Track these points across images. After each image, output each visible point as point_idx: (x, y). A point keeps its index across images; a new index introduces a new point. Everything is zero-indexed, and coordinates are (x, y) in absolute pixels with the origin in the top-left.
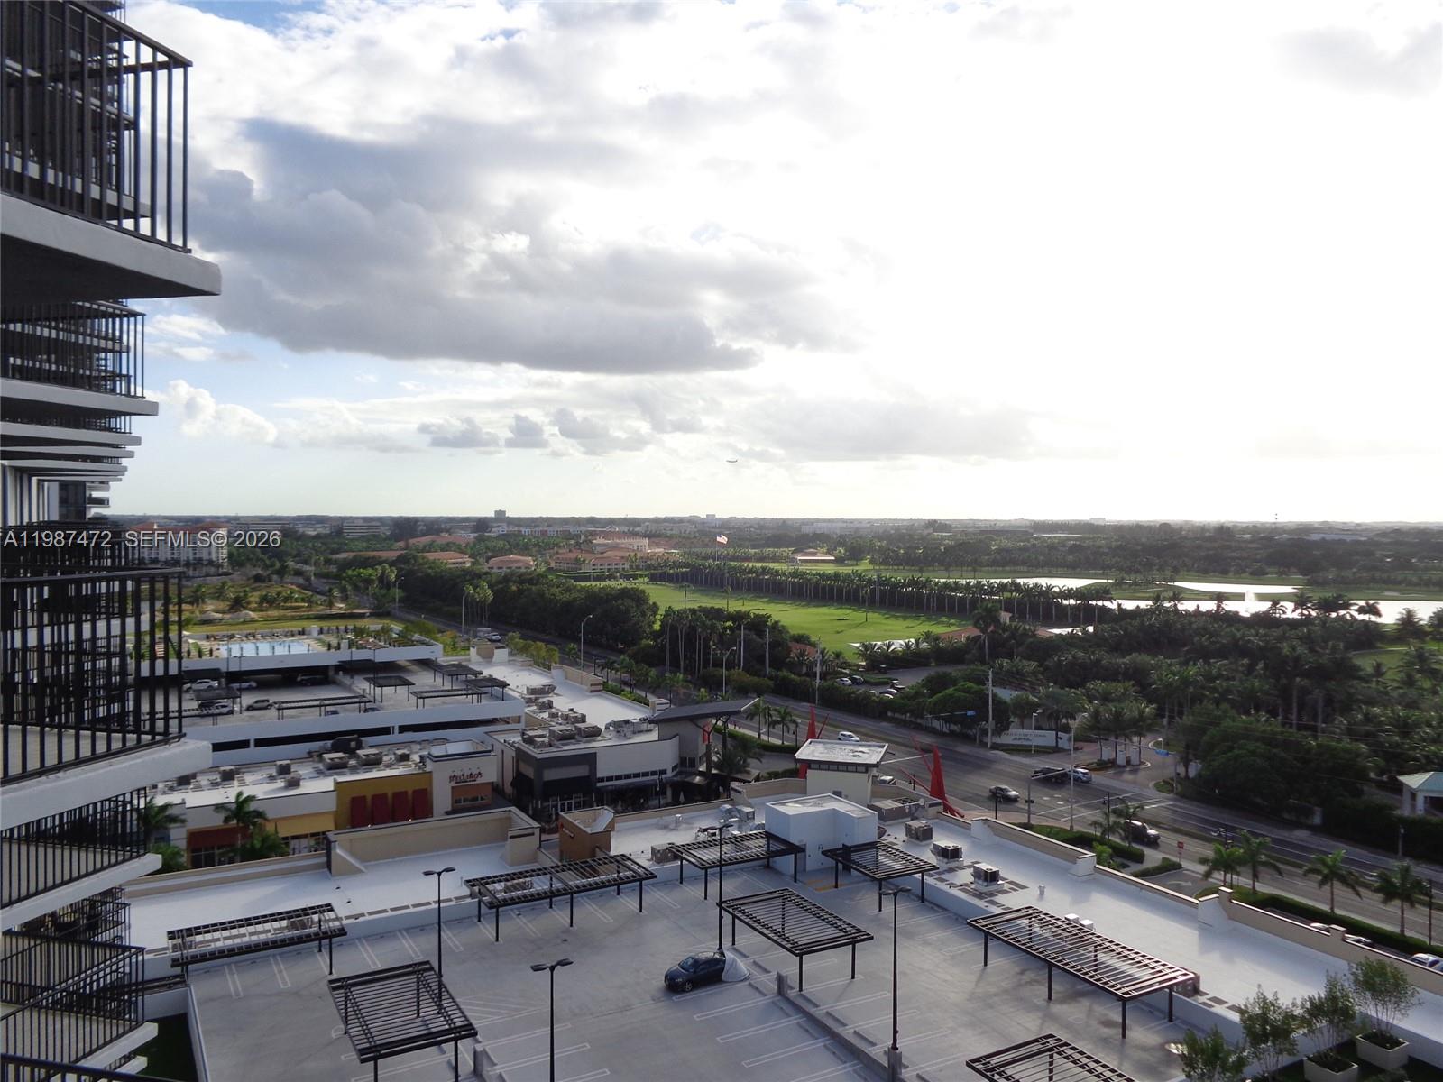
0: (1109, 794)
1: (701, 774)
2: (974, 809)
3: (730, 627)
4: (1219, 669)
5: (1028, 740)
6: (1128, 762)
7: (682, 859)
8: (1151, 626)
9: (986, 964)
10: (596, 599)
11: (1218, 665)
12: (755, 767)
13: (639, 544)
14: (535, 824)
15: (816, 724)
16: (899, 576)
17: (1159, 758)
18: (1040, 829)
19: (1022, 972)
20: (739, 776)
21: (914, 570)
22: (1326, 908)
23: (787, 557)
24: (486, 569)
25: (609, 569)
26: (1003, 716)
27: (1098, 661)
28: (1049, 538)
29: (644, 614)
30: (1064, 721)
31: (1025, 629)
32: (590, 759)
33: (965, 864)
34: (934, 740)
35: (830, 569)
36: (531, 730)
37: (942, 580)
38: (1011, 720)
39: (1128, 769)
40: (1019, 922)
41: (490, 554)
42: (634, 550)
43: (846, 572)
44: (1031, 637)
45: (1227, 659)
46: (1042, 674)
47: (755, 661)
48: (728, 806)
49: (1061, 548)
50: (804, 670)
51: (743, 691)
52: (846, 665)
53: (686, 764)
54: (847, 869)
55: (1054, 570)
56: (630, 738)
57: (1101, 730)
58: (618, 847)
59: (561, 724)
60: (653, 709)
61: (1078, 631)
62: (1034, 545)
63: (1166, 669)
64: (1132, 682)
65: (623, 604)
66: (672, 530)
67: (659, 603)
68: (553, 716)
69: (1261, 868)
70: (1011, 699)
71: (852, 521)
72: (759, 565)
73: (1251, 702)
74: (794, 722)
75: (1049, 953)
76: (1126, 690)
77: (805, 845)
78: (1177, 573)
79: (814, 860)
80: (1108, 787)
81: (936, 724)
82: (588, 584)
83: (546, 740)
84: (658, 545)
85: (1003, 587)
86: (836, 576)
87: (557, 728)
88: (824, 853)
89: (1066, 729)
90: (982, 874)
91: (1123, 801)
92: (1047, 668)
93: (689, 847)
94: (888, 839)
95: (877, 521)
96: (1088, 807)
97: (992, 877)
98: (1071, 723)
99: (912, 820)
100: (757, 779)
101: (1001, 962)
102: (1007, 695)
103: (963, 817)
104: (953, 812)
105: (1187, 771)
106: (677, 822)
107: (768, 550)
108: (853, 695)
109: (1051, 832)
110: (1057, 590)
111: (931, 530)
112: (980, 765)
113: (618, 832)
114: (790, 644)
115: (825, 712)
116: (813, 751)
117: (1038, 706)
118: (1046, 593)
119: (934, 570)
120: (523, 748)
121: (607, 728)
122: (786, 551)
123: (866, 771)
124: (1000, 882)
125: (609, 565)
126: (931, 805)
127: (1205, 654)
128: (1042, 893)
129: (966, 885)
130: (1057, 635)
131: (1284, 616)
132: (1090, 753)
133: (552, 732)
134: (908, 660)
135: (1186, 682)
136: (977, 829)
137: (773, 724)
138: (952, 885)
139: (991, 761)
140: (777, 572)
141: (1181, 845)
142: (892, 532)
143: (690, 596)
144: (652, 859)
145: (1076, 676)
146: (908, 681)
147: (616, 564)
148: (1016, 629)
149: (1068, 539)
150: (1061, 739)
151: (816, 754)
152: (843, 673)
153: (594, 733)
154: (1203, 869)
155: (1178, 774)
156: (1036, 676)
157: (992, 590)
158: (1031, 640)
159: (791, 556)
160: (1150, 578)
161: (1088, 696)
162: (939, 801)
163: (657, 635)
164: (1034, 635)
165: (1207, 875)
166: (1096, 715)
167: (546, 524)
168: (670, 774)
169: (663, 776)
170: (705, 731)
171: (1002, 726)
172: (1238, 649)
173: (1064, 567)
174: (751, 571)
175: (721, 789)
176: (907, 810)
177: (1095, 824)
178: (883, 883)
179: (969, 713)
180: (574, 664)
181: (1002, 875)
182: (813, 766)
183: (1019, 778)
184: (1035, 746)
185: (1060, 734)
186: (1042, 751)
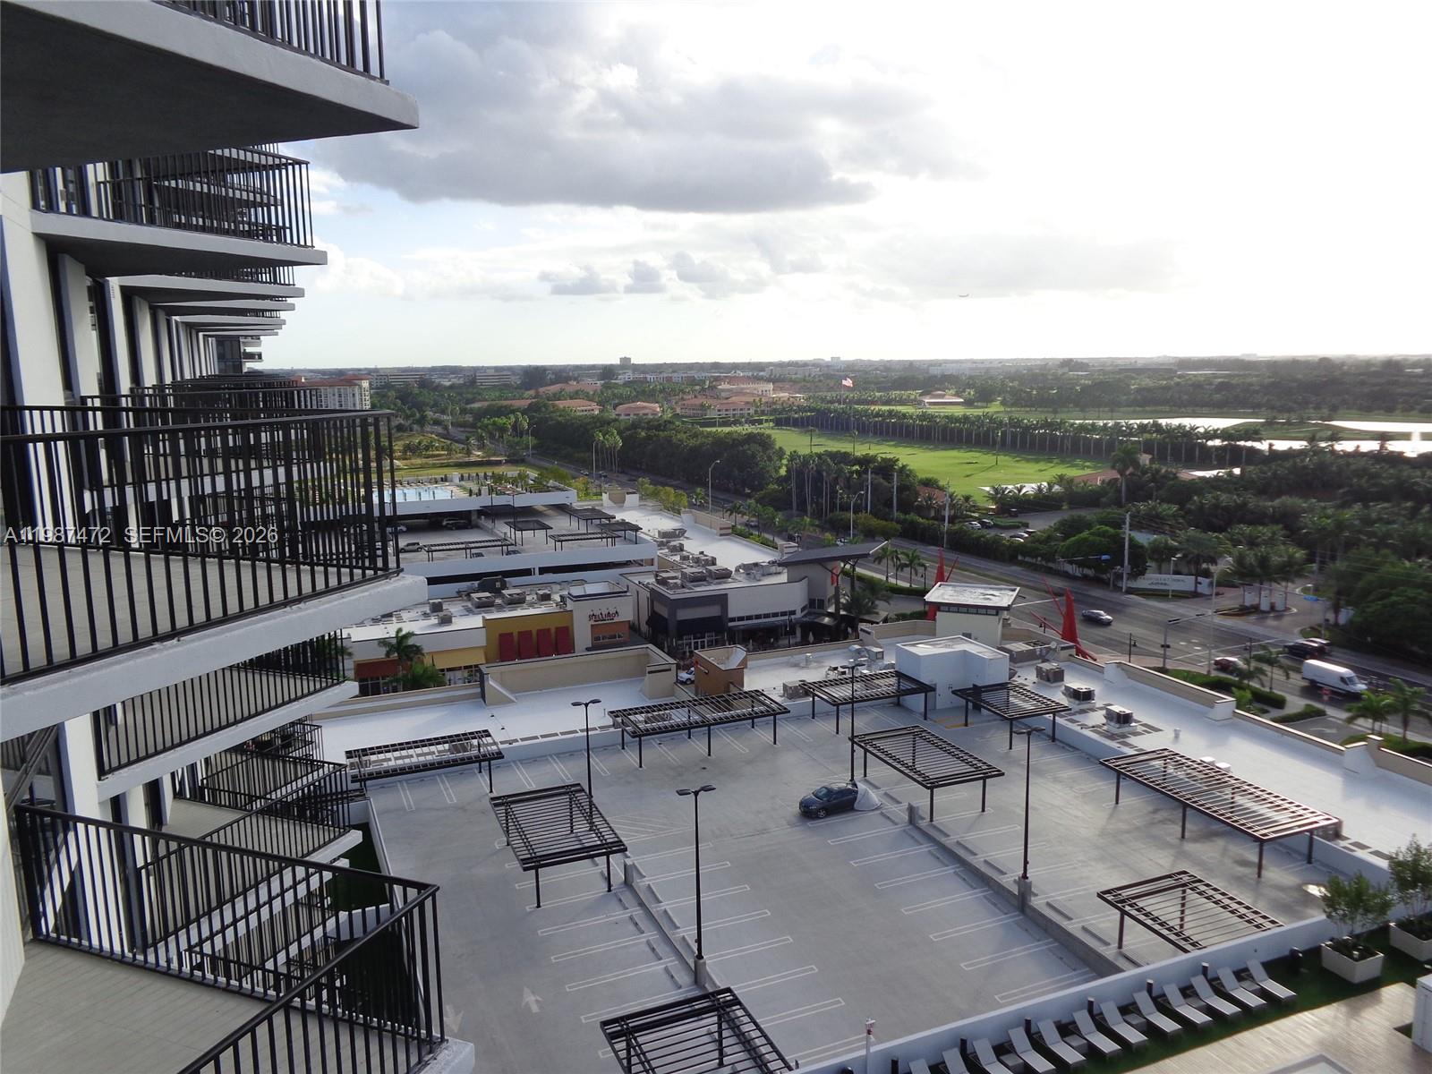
0: (1251, 640)
1: (830, 615)
2: (1107, 653)
3: (857, 471)
4: (1379, 512)
5: (1165, 584)
6: (1273, 608)
7: (815, 695)
8: (1305, 467)
9: (1117, 803)
10: (721, 444)
11: (1378, 508)
12: (883, 610)
13: (764, 389)
14: (672, 661)
15: (945, 567)
16: (1031, 418)
17: (1306, 604)
18: (1176, 674)
19: (1156, 811)
20: (866, 617)
21: (1048, 412)
23: (915, 400)
24: (614, 416)
25: (734, 415)
26: (1140, 560)
27: (1245, 504)
28: (1195, 376)
29: (770, 459)
30: (1204, 566)
31: (1167, 471)
32: (722, 600)
33: (1097, 706)
34: (1066, 584)
35: (959, 411)
36: (663, 571)
37: (1077, 422)
38: (1148, 564)
39: (1272, 615)
40: (1153, 763)
41: (617, 401)
42: (759, 396)
43: (975, 414)
44: (1173, 479)
45: (1388, 502)
46: (1183, 517)
47: (882, 505)
48: (857, 647)
49: (1208, 387)
50: (933, 514)
51: (870, 534)
52: (975, 508)
53: (815, 604)
54: (977, 708)
55: (1198, 410)
56: (759, 580)
57: (1248, 574)
58: (751, 683)
59: (692, 567)
60: (782, 552)
61: (1222, 473)
62: (1178, 384)
63: (1316, 513)
64: (1280, 526)
65: (749, 449)
66: (796, 374)
67: (785, 448)
68: (685, 558)
69: (1412, 718)
70: (1150, 543)
71: (983, 362)
72: (885, 408)
73: (1413, 548)
74: (923, 565)
75: (1184, 794)
76: (1274, 533)
77: (935, 685)
78: (1334, 413)
79: (944, 698)
80: (1254, 633)
81: (1069, 568)
82: (714, 429)
83: (679, 581)
84: (782, 389)
85: (1143, 428)
86: (966, 418)
87: (689, 571)
88: (954, 692)
89: (1207, 574)
90: (1115, 716)
91: (1264, 647)
92: (1189, 512)
93: (821, 685)
94: (1018, 680)
95: (1008, 361)
96: (1228, 652)
97: (1125, 719)
98: (1213, 568)
99: (1043, 662)
100: (885, 621)
101: (1133, 800)
102: (1144, 538)
103: (1095, 660)
104: (1085, 655)
105: (1337, 617)
106: (807, 660)
107: (894, 394)
108: (982, 539)
109: (1187, 676)
110: (1202, 430)
111: (1066, 369)
112: (1114, 610)
113: (750, 669)
114: (918, 488)
115: (952, 556)
116: (943, 594)
117: (1177, 550)
118: (1189, 434)
119: (1069, 411)
120: (656, 588)
121: (737, 570)
122: (914, 394)
123: (997, 614)
124: (1133, 724)
125: (734, 410)
126: (1063, 649)
127: (1364, 497)
128: (1177, 737)
129: (1098, 726)
130: (1200, 478)
132: (1231, 599)
133: (684, 575)
134: (1041, 503)
135: (1341, 526)
136: (1111, 672)
137: (902, 567)
138: (1083, 726)
139: (1124, 605)
140: (904, 416)
142: (1025, 372)
143: (815, 441)
144: (784, 696)
145: (1218, 519)
146: (1040, 525)
147: (741, 410)
148: (1158, 471)
149: (1215, 376)
150: (1200, 583)
151: (946, 597)
152: (972, 517)
153: (725, 575)
154: (1346, 716)
155: (1327, 620)
156: (1176, 520)
157: (1130, 431)
158: (1171, 482)
159: (919, 398)
160: (1306, 416)
161: (1231, 540)
162: (1072, 644)
163: (781, 480)
164: (1175, 477)
165: (1351, 722)
166: (1240, 560)
167: (671, 370)
168: (799, 615)
169: (793, 617)
170: (833, 573)
171: (1138, 571)
172: (1399, 492)
173: (1209, 407)
174: (878, 415)
175: (850, 630)
176: (1038, 653)
177: (1235, 669)
178: (1014, 722)
179: (1104, 557)
180: (701, 507)
181: (1135, 717)
182: (942, 608)
183: (1156, 622)
184: (1173, 591)
185: (1200, 579)
186: (1180, 596)
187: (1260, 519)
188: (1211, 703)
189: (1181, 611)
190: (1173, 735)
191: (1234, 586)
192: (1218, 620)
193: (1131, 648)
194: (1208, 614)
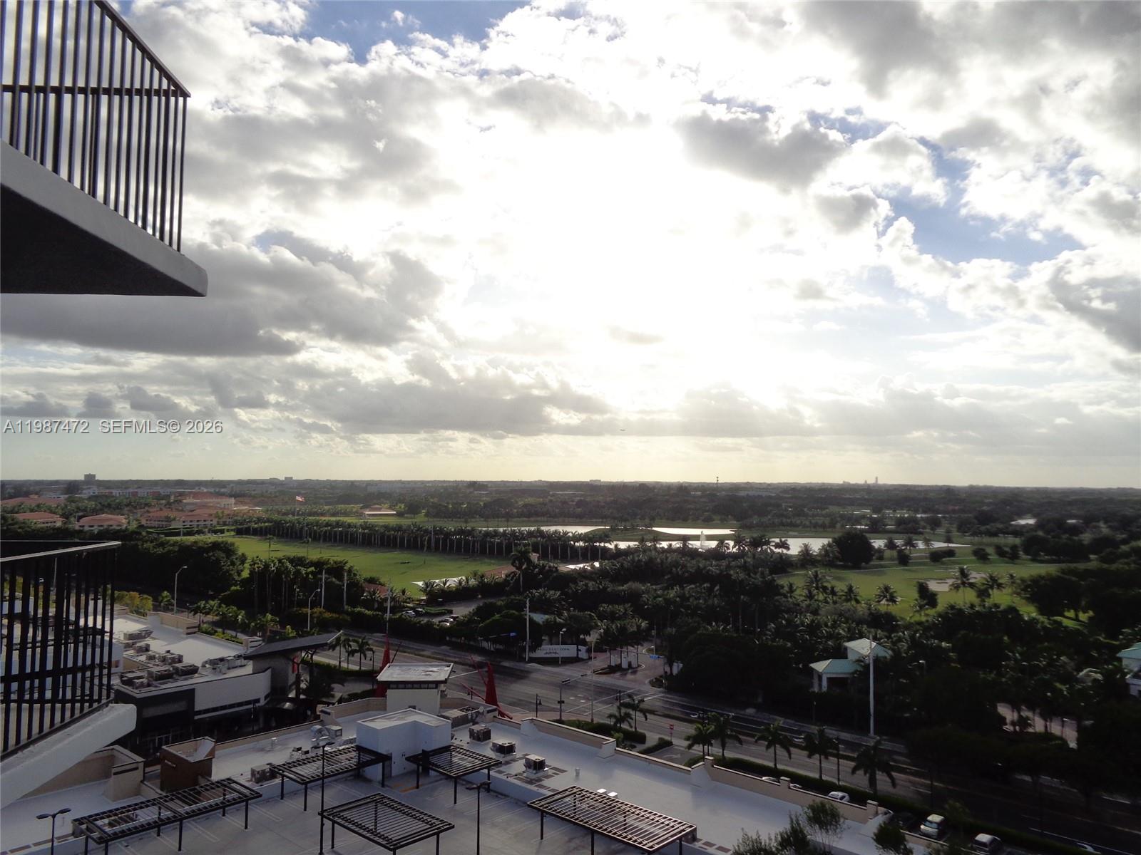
0: (620, 692)
1: (290, 700)
2: (519, 711)
3: (312, 573)
4: (689, 592)
5: (556, 653)
6: (630, 664)
7: (283, 776)
8: (640, 560)
9: (542, 836)
10: (185, 550)
11: (689, 588)
12: (339, 691)
13: (226, 503)
14: (140, 759)
15: (390, 651)
16: (451, 526)
17: (651, 661)
18: (571, 723)
19: (570, 840)
20: (325, 700)
21: (461, 521)
22: (771, 765)
23: (356, 512)
24: (77, 528)
25: (198, 525)
26: (538, 635)
27: (605, 589)
28: (562, 495)
29: (233, 564)
30: (582, 636)
31: (550, 567)
32: (189, 695)
33: (518, 756)
34: (484, 658)
35: (393, 522)
36: (129, 672)
37: (484, 529)
38: (543, 638)
39: (630, 671)
40: (565, 800)
41: (80, 514)
42: (221, 509)
43: (406, 523)
44: (555, 572)
45: (694, 583)
46: (565, 600)
47: (334, 601)
48: (318, 727)
49: (571, 503)
50: (376, 606)
51: (324, 626)
52: (410, 600)
53: (278, 691)
54: (426, 772)
55: (566, 519)
56: (225, 674)
57: (612, 642)
58: (219, 772)
59: (158, 665)
60: (247, 646)
61: (587, 566)
62: (551, 501)
63: (651, 592)
64: (629, 604)
65: (213, 555)
66: (254, 490)
67: (247, 554)
68: (151, 658)
69: (727, 740)
70: (543, 622)
71: (409, 482)
72: (333, 519)
73: (712, 615)
74: (371, 650)
75: (592, 822)
76: (626, 610)
77: (391, 754)
78: (654, 521)
79: (398, 766)
80: (618, 686)
81: (485, 645)
82: (178, 538)
83: (145, 681)
84: (243, 503)
85: (530, 534)
86: (399, 528)
87: (155, 670)
88: (408, 759)
89: (584, 643)
90: (532, 764)
91: (630, 696)
92: (568, 596)
93: (289, 766)
94: (456, 742)
95: (429, 482)
96: (606, 703)
97: (539, 766)
98: (588, 639)
99: (473, 725)
100: (340, 701)
101: (554, 834)
102: (539, 618)
103: (511, 719)
104: (502, 714)
105: (671, 670)
106: (273, 744)
107: (340, 507)
108: (417, 625)
109: (579, 725)
110: (570, 534)
111: (472, 490)
112: (520, 676)
113: (218, 758)
114: (364, 585)
115: (395, 641)
116: (392, 674)
117: (563, 625)
118: (563, 538)
119: (476, 521)
120: (123, 690)
121: (204, 666)
122: (356, 507)
123: (436, 688)
124: (546, 769)
125: (198, 521)
126: (489, 712)
127: (679, 580)
128: (578, 775)
129: (520, 774)
130: (572, 570)
131: (728, 551)
132: (601, 661)
133: (150, 674)
134: (462, 594)
135: (668, 601)
136: (526, 728)
137: (352, 653)
138: (508, 775)
139: (529, 672)
140: (349, 526)
141: (672, 727)
142: (442, 491)
143: (273, 548)
144: (251, 780)
145: (588, 601)
146: (462, 611)
147: (205, 521)
148: (544, 566)
149: (575, 496)
150: (580, 651)
151: (395, 676)
152: (407, 607)
153: (192, 671)
154: (687, 743)
155: (666, 673)
156: (560, 603)
157: (522, 536)
158: (554, 574)
159: (361, 511)
160: (635, 524)
161: (599, 616)
162: (495, 707)
163: (245, 582)
164: (557, 570)
166: (607, 631)
167: (136, 486)
168: (262, 702)
169: (257, 705)
170: (295, 663)
171: (537, 644)
172: (699, 576)
173: (573, 517)
174: (327, 525)
175: (309, 713)
176: (470, 717)
177: (610, 716)
178: (458, 780)
179: (512, 634)
180: (167, 609)
181: (547, 763)
182: (392, 686)
183: (551, 684)
184: (562, 658)
185: (580, 647)
186: (567, 661)
187: (616, 599)
188: (599, 745)
189: (568, 673)
190: (575, 774)
191: (605, 651)
192: (596, 678)
193: (538, 706)
194: (587, 673)
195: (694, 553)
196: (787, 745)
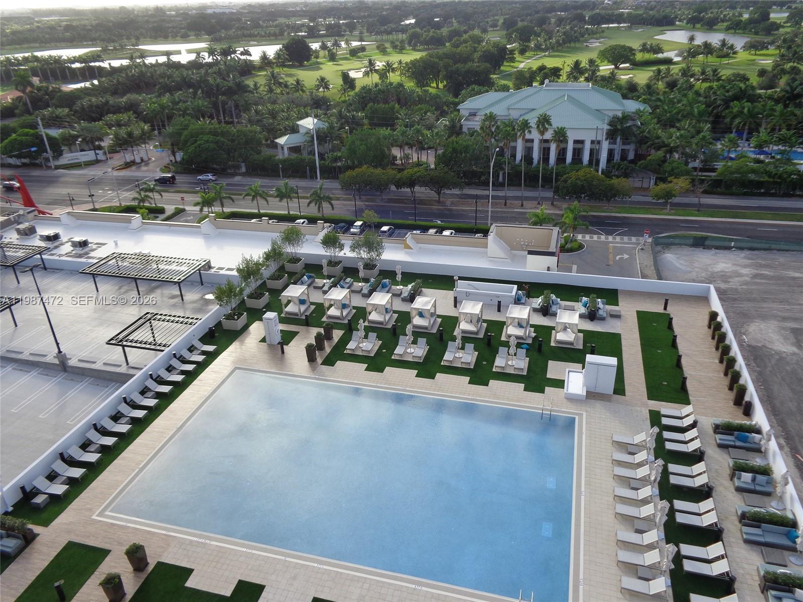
0: (137, 181)
2: (57, 208)
4: (178, 97)
5: (78, 159)
6: (142, 160)
8: (133, 76)
9: (98, 291)
11: (178, 95)
17: (158, 154)
18: (103, 210)
19: (120, 288)
22: (256, 211)
26: (57, 147)
27: (107, 102)
30: (97, 143)
31: (53, 87)
33: (64, 241)
34: (13, 171)
38: (62, 149)
39: (143, 164)
40: (110, 263)
44: (59, 92)
45: (181, 90)
46: (73, 115)
49: (59, 28)
57: (123, 144)
61: (88, 84)
63: (148, 101)
64: (131, 112)
69: (224, 200)
70: (59, 135)
73: (200, 114)
75: (133, 274)
76: (129, 117)
78: (138, 41)
80: (137, 177)
81: (11, 161)
85: (26, 60)
89: (100, 148)
90: (78, 244)
91: (145, 183)
92: (76, 111)
96: (127, 190)
97: (84, 244)
98: (103, 144)
99: (18, 225)
101: (107, 288)
102: (55, 133)
103: (52, 215)
104: (43, 213)
105: (175, 159)
109: (111, 209)
110: (65, 58)
112: (52, 181)
117: (77, 137)
118: (58, 61)
124: (90, 245)
126: (29, 213)
127: (168, 89)
128: (116, 244)
129: (69, 253)
130: (75, 89)
131: (204, 61)
132: (118, 159)
135: (163, 107)
136: (65, 219)
138: (60, 256)
139: (58, 177)
141: (183, 199)
145: (95, 114)
148: (47, 88)
149: (61, 21)
150: (98, 154)
154: (198, 208)
155: (171, 161)
156: (70, 118)
157: (18, 63)
158: (59, 94)
161: (107, 125)
162: (34, 208)
164: (60, 91)
165: (201, 210)
166: (116, 136)
171: (58, 154)
172: (184, 84)
173: (64, 41)
176: (13, 220)
177: (134, 199)
178: (15, 267)
179: (33, 149)
181: (90, 241)
183: (78, 183)
184: (84, 162)
185: (97, 152)
186: (89, 164)
187: (118, 110)
188: (129, 221)
189: (92, 173)
190: (114, 244)
191: (118, 152)
192: (116, 173)
193: (71, 201)
194: (109, 170)
195: (178, 65)
196: (265, 196)
